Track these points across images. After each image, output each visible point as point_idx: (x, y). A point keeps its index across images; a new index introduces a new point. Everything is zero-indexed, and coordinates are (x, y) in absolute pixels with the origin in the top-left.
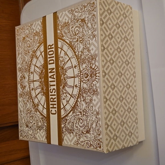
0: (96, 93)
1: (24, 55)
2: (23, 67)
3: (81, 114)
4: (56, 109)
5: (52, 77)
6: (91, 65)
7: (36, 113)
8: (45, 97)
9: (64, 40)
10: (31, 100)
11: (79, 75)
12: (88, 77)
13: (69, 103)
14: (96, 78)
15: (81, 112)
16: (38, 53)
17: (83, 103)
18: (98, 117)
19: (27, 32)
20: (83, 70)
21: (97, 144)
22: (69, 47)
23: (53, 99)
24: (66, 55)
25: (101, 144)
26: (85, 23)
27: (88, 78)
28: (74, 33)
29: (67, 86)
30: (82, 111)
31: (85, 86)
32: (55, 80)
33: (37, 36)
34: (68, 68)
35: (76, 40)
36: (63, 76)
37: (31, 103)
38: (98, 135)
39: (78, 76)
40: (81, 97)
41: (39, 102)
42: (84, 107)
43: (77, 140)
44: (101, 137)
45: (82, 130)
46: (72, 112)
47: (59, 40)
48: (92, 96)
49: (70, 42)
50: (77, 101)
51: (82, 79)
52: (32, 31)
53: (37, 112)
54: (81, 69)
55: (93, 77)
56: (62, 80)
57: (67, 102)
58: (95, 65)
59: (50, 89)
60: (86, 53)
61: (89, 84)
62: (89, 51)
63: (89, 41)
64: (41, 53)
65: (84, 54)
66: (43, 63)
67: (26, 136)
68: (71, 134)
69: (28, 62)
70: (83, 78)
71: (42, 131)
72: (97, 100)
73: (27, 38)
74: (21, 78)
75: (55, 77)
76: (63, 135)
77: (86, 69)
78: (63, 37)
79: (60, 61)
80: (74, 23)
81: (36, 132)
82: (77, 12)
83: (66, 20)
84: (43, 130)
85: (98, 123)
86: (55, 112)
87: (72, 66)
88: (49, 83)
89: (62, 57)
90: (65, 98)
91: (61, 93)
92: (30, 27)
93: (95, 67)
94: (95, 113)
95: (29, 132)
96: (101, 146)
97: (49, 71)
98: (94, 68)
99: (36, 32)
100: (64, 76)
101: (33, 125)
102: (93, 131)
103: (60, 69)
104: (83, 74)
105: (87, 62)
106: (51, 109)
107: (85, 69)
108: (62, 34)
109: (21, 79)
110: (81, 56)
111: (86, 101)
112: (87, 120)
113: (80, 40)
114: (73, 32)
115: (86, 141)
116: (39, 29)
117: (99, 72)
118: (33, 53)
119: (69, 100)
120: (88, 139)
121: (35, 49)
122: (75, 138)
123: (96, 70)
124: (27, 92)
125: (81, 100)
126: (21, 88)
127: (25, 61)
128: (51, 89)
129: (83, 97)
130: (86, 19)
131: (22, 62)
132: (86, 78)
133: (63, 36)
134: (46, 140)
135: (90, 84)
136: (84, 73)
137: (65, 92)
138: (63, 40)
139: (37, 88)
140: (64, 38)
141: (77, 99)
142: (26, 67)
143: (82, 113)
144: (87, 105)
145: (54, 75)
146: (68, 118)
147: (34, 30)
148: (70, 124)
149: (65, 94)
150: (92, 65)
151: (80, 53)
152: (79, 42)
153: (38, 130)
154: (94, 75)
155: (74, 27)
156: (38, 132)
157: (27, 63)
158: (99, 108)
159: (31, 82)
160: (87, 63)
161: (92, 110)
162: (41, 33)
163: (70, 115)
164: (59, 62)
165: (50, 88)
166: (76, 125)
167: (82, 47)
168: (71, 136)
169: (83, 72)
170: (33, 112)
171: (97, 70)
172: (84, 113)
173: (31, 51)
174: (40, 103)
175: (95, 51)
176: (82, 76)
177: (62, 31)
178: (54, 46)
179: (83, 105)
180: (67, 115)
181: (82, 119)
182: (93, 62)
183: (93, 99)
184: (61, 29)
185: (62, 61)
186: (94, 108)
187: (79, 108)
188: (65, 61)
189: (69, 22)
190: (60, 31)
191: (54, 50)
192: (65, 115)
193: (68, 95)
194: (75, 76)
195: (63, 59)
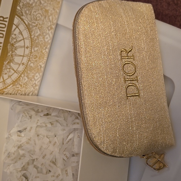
3: (21, 87)
6: (42, 50)
9: (22, 20)
11: (29, 55)
12: (37, 58)
13: (11, 78)
14: (43, 60)
15: (21, 85)
17: (26, 78)
18: (35, 88)
20: (34, 53)
22: (26, 28)
26: (48, 14)
27: (36, 59)
28: (35, 18)
29: (14, 63)
30: (23, 84)
31: (32, 65)
34: (19, 47)
35: (36, 25)
36: (11, 52)
39: (27, 56)
40: (26, 73)
42: (25, 81)
46: (12, 85)
47: (16, 16)
49: (29, 24)
50: (20, 76)
54: (33, 51)
56: (9, 56)
57: (9, 76)
58: (46, 51)
60: (41, 39)
62: (44, 38)
63: (47, 30)
65: (39, 39)
70: (32, 59)
72: (39, 76)
77: (37, 52)
80: (38, 9)
87: (25, 46)
89: (15, 35)
90: (7, 73)
91: (4, 68)
94: (34, 85)
103: (9, 45)
108: (22, 12)
110: (36, 40)
113: (39, 27)
114: (34, 16)
119: (11, 76)
123: (45, 54)
125: (24, 76)
130: (50, 12)
132: (34, 58)
133: (22, 15)
135: (37, 64)
136: (34, 55)
137: (9, 67)
138: (21, 18)
140: (23, 17)
141: (21, 74)
145: (0, 49)
146: (6, 90)
151: (36, 37)
152: (37, 28)
154: (42, 58)
155: (37, 13)
158: (38, 82)
163: (8, 88)
164: (11, 38)
167: (39, 33)
172: (24, 86)
175: (49, 40)
176: (31, 56)
177: (23, 9)
178: (7, 20)
179: (25, 79)
180: (6, 88)
181: (21, 91)
182: (45, 48)
183: (36, 75)
184: (22, 7)
185: (14, 39)
186: (34, 82)
187: (21, 81)
188: (18, 40)
189: (34, 5)
190: (21, 8)
191: (7, 23)
192: (3, 88)
193: (12, 71)
194: (25, 55)
195: (16, 37)
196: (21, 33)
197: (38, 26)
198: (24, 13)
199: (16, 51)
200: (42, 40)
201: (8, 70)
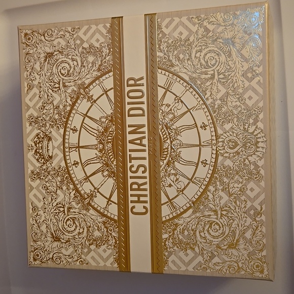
0: (256, 178)
1: (50, 91)
2: (44, 116)
3: (216, 214)
4: (148, 205)
5: (138, 142)
6: (246, 127)
7: (85, 212)
8: (115, 180)
9: (175, 74)
10: (71, 186)
11: (214, 142)
12: (238, 147)
13: (183, 193)
14: (258, 150)
15: (215, 211)
16: (96, 91)
17: (221, 194)
18: (257, 219)
19: (59, 43)
20: (224, 134)
21: (255, 266)
22: (187, 88)
23: (139, 185)
24: (178, 102)
25: (265, 265)
26: (234, 47)
27: (236, 150)
28: (204, 63)
29: (181, 162)
30: (218, 208)
31: (228, 163)
32: (147, 148)
33: (95, 54)
34: (183, 127)
35: (209, 76)
36: (168, 141)
37: (71, 191)
38: (257, 252)
39: (209, 144)
40: (218, 183)
41: (96, 191)
42: (223, 202)
43: (203, 262)
44: (264, 253)
45: (217, 243)
46: (191, 211)
47: (160, 70)
48: (244, 182)
49: (191, 78)
50: (205, 191)
51: (220, 150)
52: (78, 42)
53: (88, 210)
54: (220, 132)
55: (249, 147)
56: (167, 148)
57: (178, 191)
58: (257, 127)
59: (129, 165)
60: (234, 104)
61: (238, 161)
62: (241, 98)
63: (243, 82)
64: (106, 92)
65: (229, 104)
66: (109, 111)
67: (52, 258)
68: (189, 251)
69: (61, 107)
70: (224, 149)
71: (103, 247)
72: (257, 190)
73: (61, 57)
74: (38, 138)
75: (145, 142)
76: (166, 254)
77: (233, 132)
78: (173, 67)
79: (161, 111)
80: (203, 44)
81: (86, 250)
82: (213, 24)
83: (181, 33)
84: (106, 245)
85: (259, 231)
86: (144, 211)
87: (196, 123)
88: (129, 153)
89: (168, 105)
90: (172, 183)
91: (162, 174)
92: (69, 33)
93: (255, 130)
94: (252, 212)
95: (63, 251)
96: (263, 269)
97: (129, 129)
98: (254, 132)
99: (91, 46)
100: (171, 142)
101: (77, 237)
102: (245, 245)
103: (160, 127)
104: (223, 142)
105: (235, 119)
106: (131, 205)
107: (231, 133)
108: (171, 61)
109: (36, 140)
110: (220, 107)
111: (231, 190)
112: (230, 226)
113: (219, 78)
114: (199, 60)
115: (228, 263)
116: (100, 42)
117: (265, 140)
118: (79, 89)
119: (185, 188)
120: (232, 259)
121: (87, 82)
122: (200, 259)
123: (257, 135)
124: (57, 168)
125: (216, 190)
126: (37, 160)
127: (52, 103)
128: (132, 166)
129: (222, 183)
130: (237, 40)
131: (40, 104)
132: (230, 148)
133: (172, 65)
134: (116, 265)
135: (242, 160)
136: (227, 139)
137: (173, 172)
139: (91, 162)
140: (175, 69)
141: (207, 186)
142: (57, 117)
143: (219, 213)
144: (233, 198)
145: (144, 138)
146: (181, 222)
147: (82, 41)
148: (186, 233)
149: (173, 176)
150: (248, 127)
151: (219, 102)
152: (215, 81)
153: (93, 247)
154: (252, 145)
155: (204, 52)
156: (90, 251)
157: (58, 107)
158: (261, 204)
159: (70, 148)
160: (235, 121)
161: (245, 207)
162: (106, 51)
163: (184, 215)
164: (160, 114)
165: (131, 164)
166: (202, 234)
167: (223, 91)
168: (187, 255)
169: (225, 138)
170: (77, 210)
171: (259, 136)
172: (224, 213)
173: (72, 84)
174: (98, 192)
175: (257, 102)
176: (220, 144)
177: (171, 54)
178: (144, 81)
179: (221, 198)
180: (178, 216)
181: (217, 224)
182: (251, 121)
183: (249, 187)
184: (167, 51)
185: (168, 113)
186: (249, 204)
187: (212, 202)
188: (176, 114)
189: (191, 39)
190: (165, 54)
191: (144, 89)
192: (171, 216)
193: (181, 178)
194: (202, 144)
195: (171, 110)
196: (178, 99)
197: (216, 77)
198: (174, 61)
199: (179, 137)
200: (238, 103)
201: (172, 177)
